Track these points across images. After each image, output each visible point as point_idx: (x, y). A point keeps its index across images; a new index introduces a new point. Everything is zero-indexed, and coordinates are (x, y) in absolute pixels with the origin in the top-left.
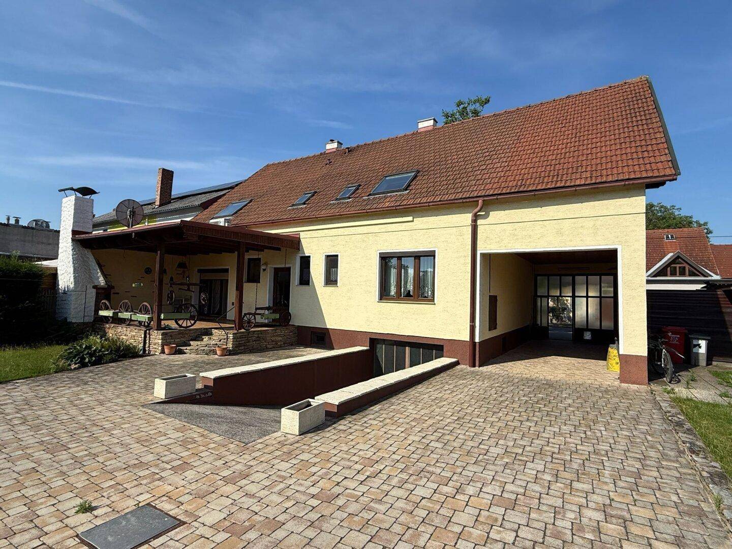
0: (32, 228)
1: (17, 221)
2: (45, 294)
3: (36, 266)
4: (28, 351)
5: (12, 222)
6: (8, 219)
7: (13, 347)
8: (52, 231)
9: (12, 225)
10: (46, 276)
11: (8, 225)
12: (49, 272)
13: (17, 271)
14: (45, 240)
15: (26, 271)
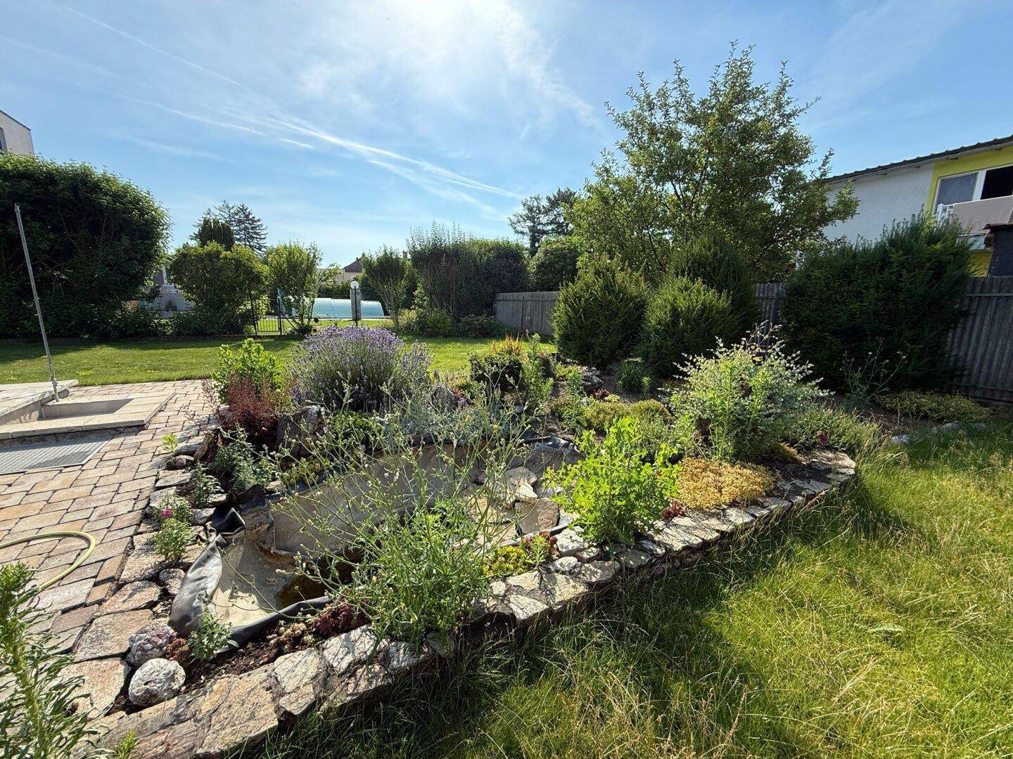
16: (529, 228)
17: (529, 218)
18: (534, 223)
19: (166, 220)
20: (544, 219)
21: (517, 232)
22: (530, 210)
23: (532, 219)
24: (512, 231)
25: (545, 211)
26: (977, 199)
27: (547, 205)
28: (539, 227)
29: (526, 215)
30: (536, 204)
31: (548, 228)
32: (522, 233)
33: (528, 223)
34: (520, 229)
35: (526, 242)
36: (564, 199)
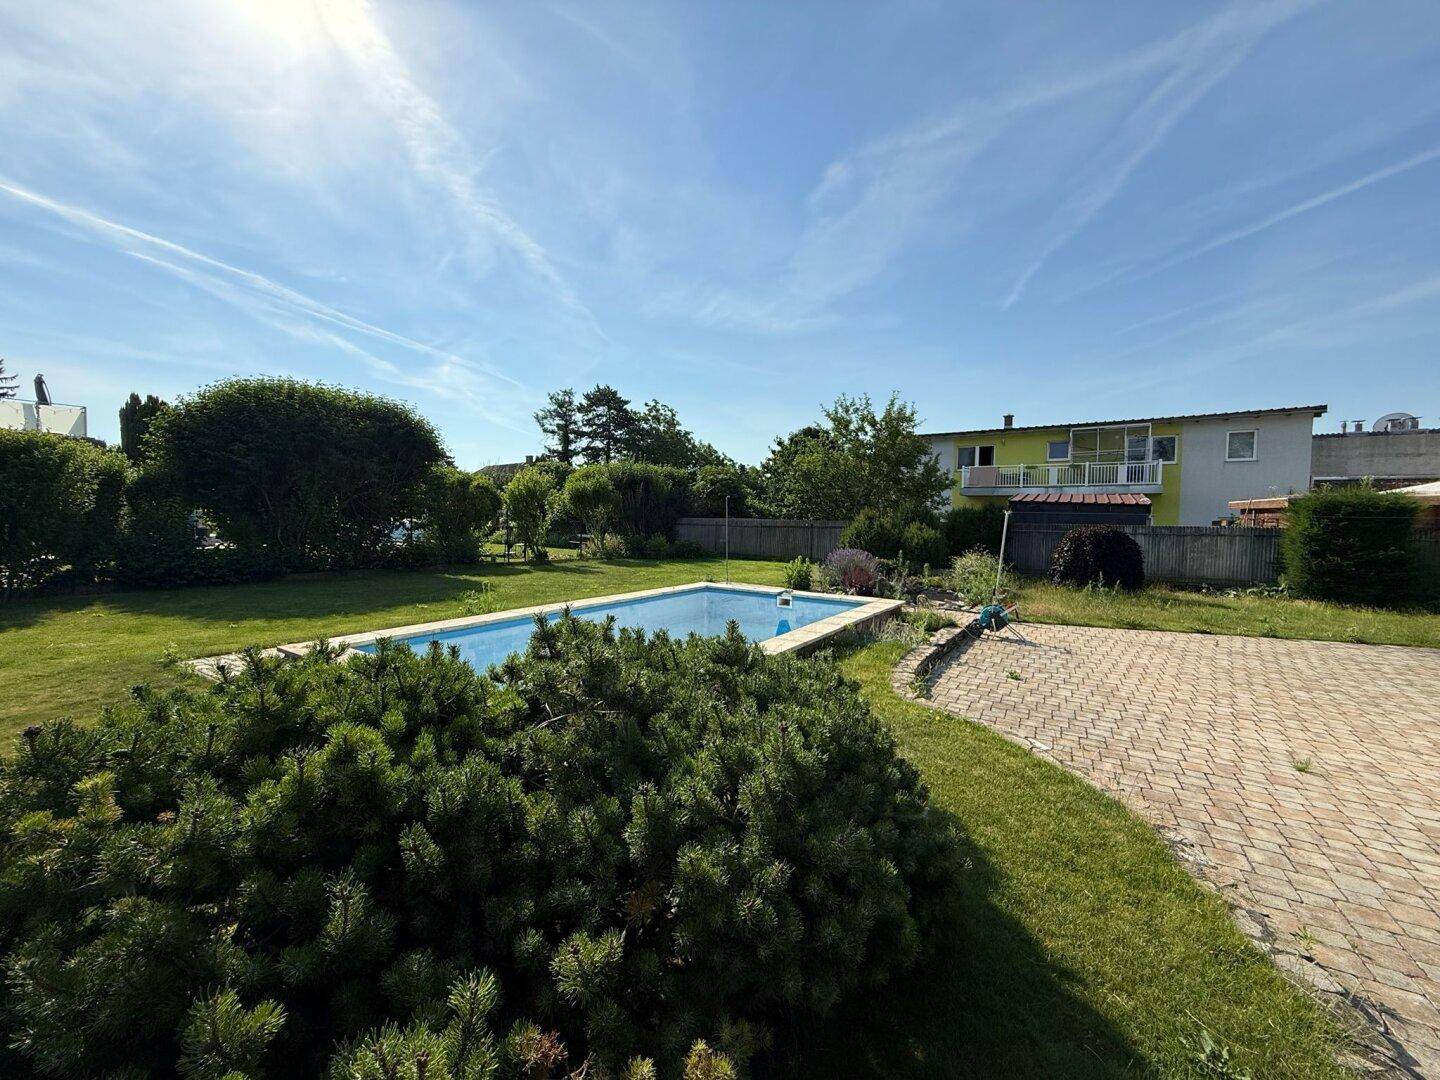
0: (1386, 433)
1: (1359, 427)
2: (1420, 537)
3: (1402, 496)
4: (1395, 617)
5: (1351, 429)
6: (1344, 426)
7: (1373, 608)
8: (1423, 432)
9: (1350, 434)
10: (1424, 511)
11: (1343, 435)
12: (1427, 505)
13: (1375, 506)
14: (1410, 450)
15: (1388, 505)
16: (558, 425)
18: (566, 421)
21: (545, 431)
23: (561, 416)
25: (581, 409)
26: (977, 465)
27: (585, 402)
28: (572, 426)
29: (555, 411)
30: (567, 399)
31: (586, 429)
32: (553, 432)
33: (558, 421)
34: (550, 428)
35: (555, 443)
36: (605, 397)
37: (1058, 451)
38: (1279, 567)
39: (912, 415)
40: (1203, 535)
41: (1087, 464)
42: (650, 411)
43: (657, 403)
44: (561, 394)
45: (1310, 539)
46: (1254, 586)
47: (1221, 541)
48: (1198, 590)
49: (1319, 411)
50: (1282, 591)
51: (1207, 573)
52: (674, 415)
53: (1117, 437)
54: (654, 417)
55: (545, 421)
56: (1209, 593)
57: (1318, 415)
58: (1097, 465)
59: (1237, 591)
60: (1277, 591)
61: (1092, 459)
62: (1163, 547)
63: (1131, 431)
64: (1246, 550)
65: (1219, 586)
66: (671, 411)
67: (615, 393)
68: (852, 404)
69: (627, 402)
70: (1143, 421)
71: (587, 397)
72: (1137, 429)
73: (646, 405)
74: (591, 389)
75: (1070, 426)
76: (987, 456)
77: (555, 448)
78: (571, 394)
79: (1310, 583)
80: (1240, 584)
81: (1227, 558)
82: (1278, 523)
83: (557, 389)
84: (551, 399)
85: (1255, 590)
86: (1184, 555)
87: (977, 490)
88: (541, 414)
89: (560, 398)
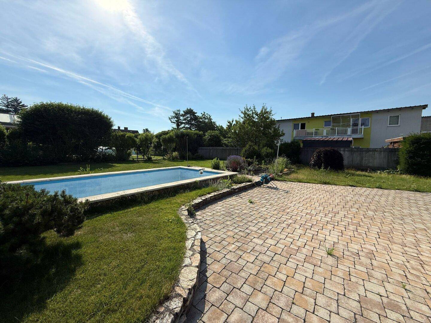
16: (176, 121)
17: (176, 117)
18: (178, 119)
19: (109, 117)
20: (182, 118)
21: (172, 122)
22: (176, 114)
23: (177, 118)
24: (170, 122)
25: (183, 115)
26: (300, 129)
27: (183, 113)
28: (180, 121)
29: (175, 116)
30: (178, 112)
31: (184, 121)
32: (174, 123)
33: (176, 119)
34: (173, 121)
35: (175, 126)
36: (190, 112)
37: (327, 124)
38: (398, 163)
39: (271, 111)
40: (369, 151)
41: (337, 128)
42: (203, 115)
43: (205, 113)
44: (176, 111)
45: (409, 152)
46: (388, 169)
47: (376, 153)
48: (366, 171)
49: (425, 107)
50: (398, 172)
51: (370, 165)
52: (210, 117)
53: (348, 119)
54: (204, 117)
55: (172, 119)
56: (370, 172)
57: (424, 108)
58: (341, 128)
59: (381, 171)
60: (396, 171)
61: (339, 126)
62: (354, 155)
63: (353, 117)
64: (386, 157)
65: (374, 169)
66: (209, 115)
67: (193, 110)
68: (250, 108)
69: (196, 113)
70: (358, 113)
71: (184, 112)
72: (356, 115)
73: (201, 114)
74: (185, 109)
75: (332, 115)
76: (303, 126)
77: (175, 127)
78: (180, 111)
79: (408, 168)
80: (382, 169)
81: (378, 160)
82: (399, 146)
83: (175, 110)
84: (174, 112)
85: (388, 171)
86: (362, 158)
87: (299, 138)
88: (170, 117)
89: (176, 112)
